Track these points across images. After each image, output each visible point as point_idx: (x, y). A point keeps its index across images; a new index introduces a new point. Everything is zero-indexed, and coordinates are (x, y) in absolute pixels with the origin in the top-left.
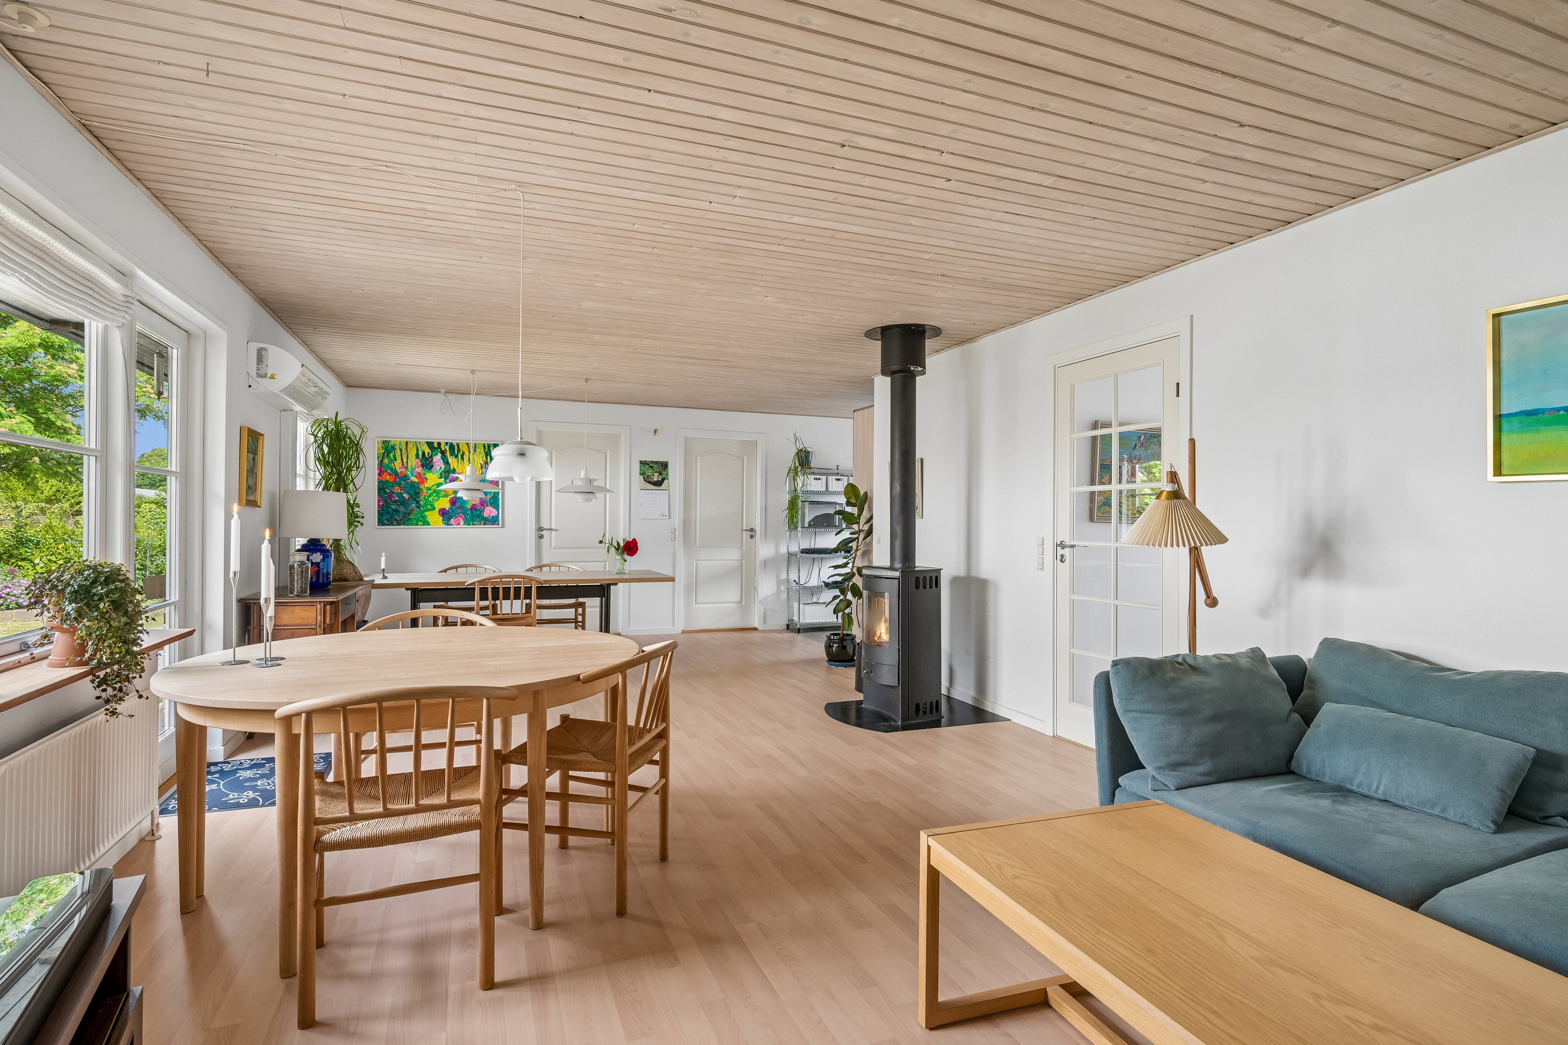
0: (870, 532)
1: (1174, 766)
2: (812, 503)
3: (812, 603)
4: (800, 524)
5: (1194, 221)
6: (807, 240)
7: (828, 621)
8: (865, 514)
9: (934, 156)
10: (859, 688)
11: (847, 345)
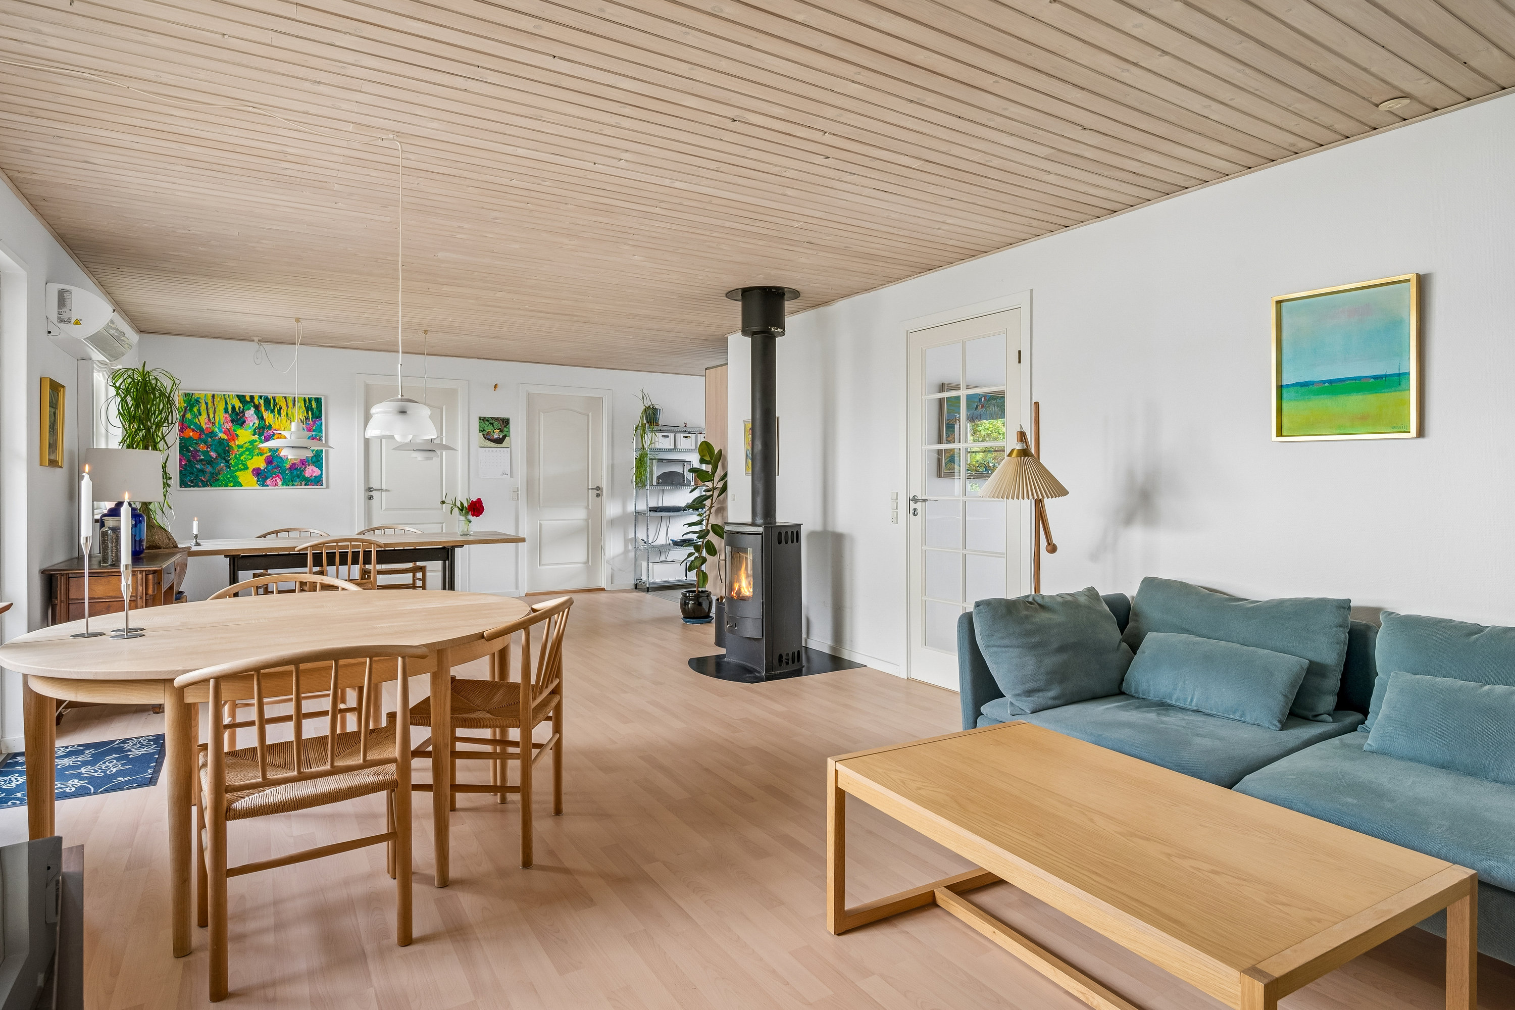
0: (724, 489)
1: (1029, 693)
2: (661, 460)
3: (661, 562)
4: (648, 482)
5: (1036, 206)
6: (685, 203)
7: (677, 579)
8: (719, 472)
9: (817, 136)
10: (719, 642)
11: (706, 305)
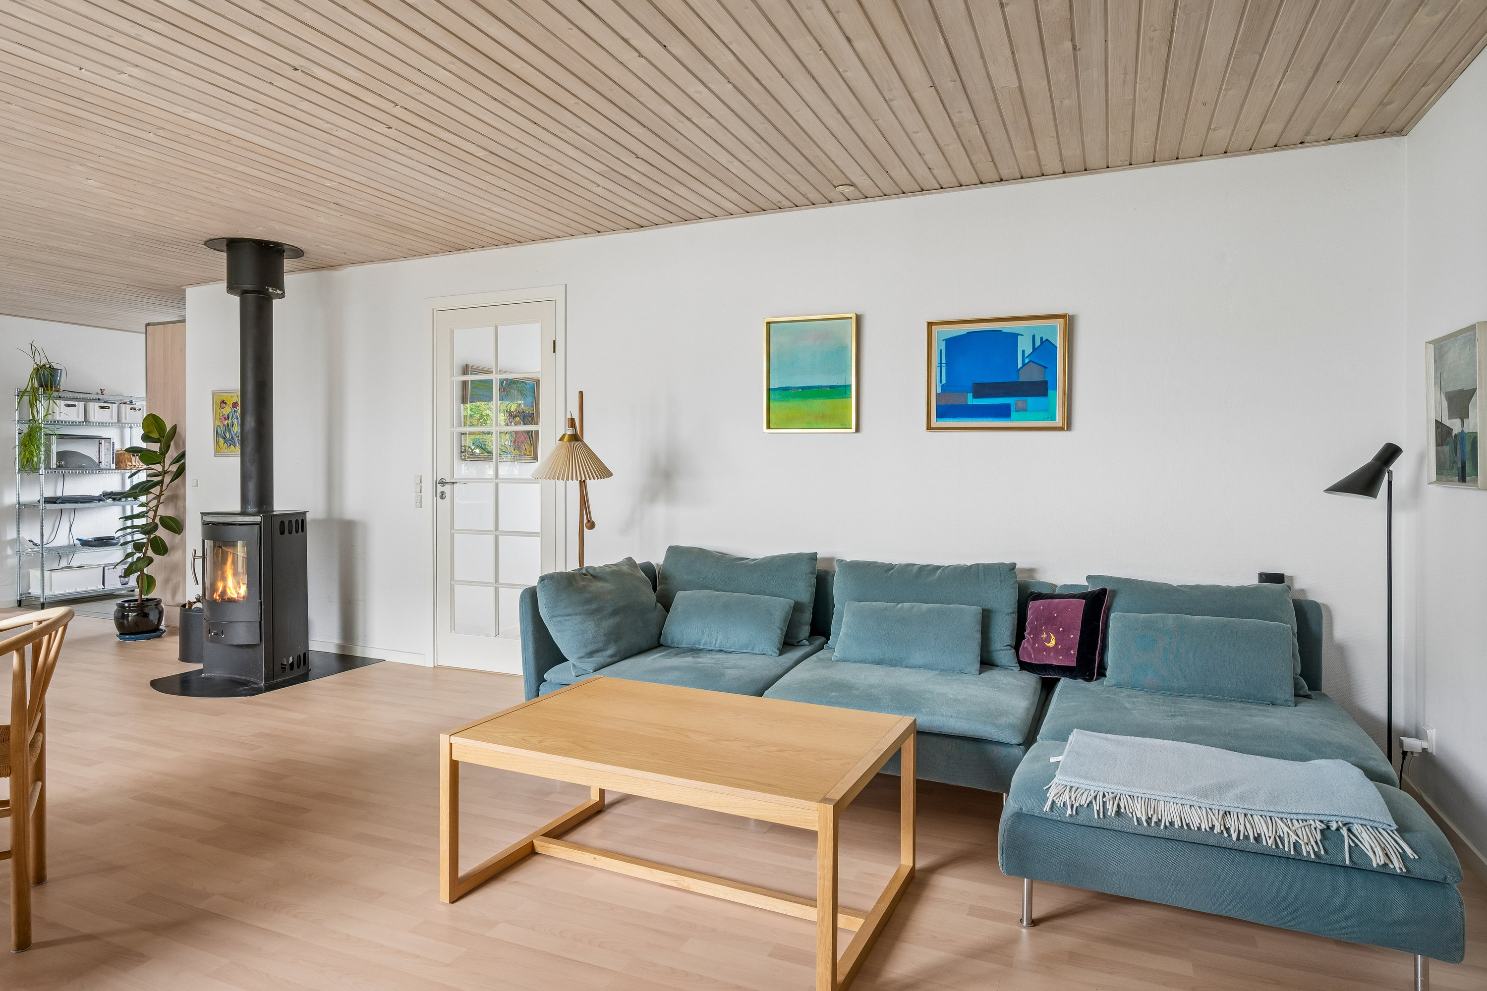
1: (591, 654)
2: (62, 437)
3: (62, 568)
4: (42, 466)
7: (89, 589)
10: (185, 656)
